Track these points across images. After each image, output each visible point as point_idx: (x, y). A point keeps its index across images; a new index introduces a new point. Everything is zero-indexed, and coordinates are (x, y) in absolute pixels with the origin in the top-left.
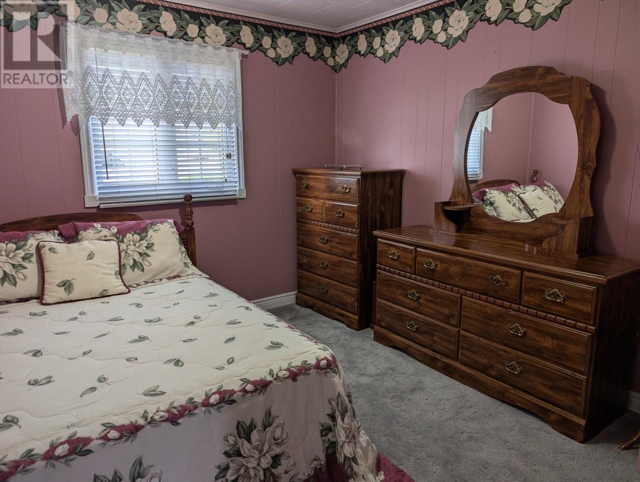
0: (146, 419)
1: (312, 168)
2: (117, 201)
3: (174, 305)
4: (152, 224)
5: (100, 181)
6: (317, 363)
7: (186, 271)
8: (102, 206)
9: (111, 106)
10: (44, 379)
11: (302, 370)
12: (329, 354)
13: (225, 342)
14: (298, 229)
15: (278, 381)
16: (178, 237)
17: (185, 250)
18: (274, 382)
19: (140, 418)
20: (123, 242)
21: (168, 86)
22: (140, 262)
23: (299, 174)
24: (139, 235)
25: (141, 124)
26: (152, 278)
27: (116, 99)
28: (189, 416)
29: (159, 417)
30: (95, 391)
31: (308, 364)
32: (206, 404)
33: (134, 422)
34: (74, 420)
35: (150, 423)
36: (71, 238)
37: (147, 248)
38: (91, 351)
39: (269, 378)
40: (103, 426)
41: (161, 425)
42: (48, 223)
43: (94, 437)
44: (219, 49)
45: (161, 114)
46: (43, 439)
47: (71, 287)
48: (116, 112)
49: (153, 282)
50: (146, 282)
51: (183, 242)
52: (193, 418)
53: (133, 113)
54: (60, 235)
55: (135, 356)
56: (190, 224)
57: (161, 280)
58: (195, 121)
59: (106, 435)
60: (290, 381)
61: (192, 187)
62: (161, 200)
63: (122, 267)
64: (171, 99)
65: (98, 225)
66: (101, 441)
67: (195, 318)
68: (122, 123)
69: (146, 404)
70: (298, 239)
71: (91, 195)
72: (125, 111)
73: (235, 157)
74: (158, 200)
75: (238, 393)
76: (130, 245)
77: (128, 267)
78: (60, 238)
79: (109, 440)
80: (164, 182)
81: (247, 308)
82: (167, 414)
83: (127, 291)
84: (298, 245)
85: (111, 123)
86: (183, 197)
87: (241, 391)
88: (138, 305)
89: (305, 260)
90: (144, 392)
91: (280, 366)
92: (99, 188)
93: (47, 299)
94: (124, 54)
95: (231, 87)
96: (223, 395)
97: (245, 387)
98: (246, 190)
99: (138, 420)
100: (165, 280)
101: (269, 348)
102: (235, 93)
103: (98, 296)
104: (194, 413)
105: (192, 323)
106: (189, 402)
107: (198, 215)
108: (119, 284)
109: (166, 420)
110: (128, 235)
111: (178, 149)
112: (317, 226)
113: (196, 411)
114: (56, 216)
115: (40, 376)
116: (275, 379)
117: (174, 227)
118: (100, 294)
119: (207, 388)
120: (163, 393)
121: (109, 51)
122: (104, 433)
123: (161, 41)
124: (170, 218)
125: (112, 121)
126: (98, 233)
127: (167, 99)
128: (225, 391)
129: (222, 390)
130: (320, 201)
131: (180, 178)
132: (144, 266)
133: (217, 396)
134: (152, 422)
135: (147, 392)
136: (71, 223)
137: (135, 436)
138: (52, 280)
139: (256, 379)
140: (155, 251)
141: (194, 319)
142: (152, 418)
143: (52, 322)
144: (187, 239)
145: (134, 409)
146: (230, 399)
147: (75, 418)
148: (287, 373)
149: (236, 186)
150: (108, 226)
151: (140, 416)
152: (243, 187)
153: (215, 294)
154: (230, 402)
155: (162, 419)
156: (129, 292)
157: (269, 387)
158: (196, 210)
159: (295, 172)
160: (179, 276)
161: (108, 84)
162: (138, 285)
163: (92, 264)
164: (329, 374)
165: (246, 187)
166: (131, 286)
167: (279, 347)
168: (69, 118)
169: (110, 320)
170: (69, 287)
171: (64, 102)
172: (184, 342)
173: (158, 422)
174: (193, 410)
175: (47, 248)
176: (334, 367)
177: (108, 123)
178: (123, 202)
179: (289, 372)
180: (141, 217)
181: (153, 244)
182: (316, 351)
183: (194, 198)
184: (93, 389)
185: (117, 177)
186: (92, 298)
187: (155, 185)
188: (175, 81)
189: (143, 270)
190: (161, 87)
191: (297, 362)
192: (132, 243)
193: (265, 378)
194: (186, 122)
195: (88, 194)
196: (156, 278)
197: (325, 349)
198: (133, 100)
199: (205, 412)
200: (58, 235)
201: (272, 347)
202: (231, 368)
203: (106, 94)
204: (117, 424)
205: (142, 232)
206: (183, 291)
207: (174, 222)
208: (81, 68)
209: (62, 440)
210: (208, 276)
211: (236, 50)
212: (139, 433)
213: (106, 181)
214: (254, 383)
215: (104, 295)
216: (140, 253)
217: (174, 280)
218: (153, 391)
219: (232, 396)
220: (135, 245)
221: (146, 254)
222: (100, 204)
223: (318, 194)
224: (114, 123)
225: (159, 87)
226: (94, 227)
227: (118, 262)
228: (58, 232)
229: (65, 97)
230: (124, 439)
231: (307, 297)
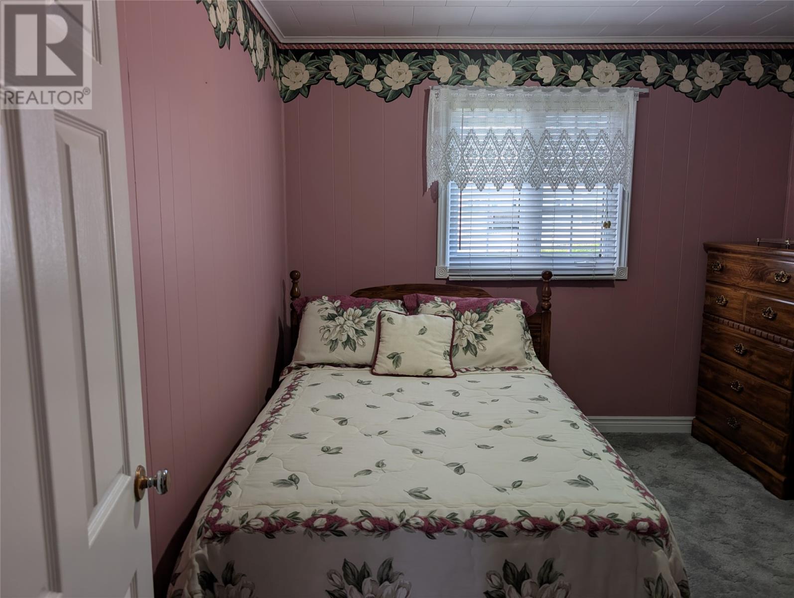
0: (402, 520)
1: (731, 243)
2: (467, 274)
3: (493, 401)
4: (495, 303)
5: (454, 251)
6: (631, 522)
7: (525, 364)
8: (451, 278)
9: (471, 170)
10: (335, 449)
11: (606, 525)
12: (657, 516)
13: (523, 461)
14: (704, 327)
15: (568, 528)
16: (523, 321)
17: (531, 338)
18: (562, 527)
19: (396, 516)
20: (460, 320)
21: (537, 143)
22: (474, 345)
23: (712, 251)
24: (479, 314)
25: (501, 188)
26: (484, 365)
27: (477, 161)
28: (446, 533)
29: (415, 523)
30: (369, 474)
31: (618, 520)
32: (469, 525)
33: (389, 519)
34: (339, 497)
35: (404, 525)
36: (412, 310)
37: (484, 329)
38: (386, 432)
39: (556, 521)
40: (360, 512)
41: (415, 532)
42: (395, 293)
43: (349, 520)
44: (607, 90)
45: (526, 175)
46: (309, 507)
47: (399, 361)
48: (476, 176)
49: (484, 370)
50: (477, 369)
51: (530, 328)
52: (450, 537)
53: (494, 176)
54: (403, 305)
55: (421, 449)
56: (546, 307)
57: (493, 369)
58: (566, 183)
59: (360, 522)
60: (585, 534)
61: (555, 262)
62: (515, 275)
63: (453, 348)
64: (539, 158)
65: (438, 299)
66: (355, 527)
67: (506, 422)
68: (481, 187)
69: (407, 504)
70: (702, 342)
71: (442, 266)
72: (486, 175)
73: (617, 227)
74: (512, 275)
75: (510, 526)
76: (467, 324)
77: (461, 348)
78: (402, 309)
79: (362, 528)
80: (524, 255)
81: (574, 425)
82: (423, 522)
83: (453, 375)
84: (703, 351)
85: (470, 188)
86: (541, 274)
87: (515, 525)
88: (456, 393)
89: (710, 375)
90: (411, 490)
91: (577, 510)
92: (451, 259)
93: (378, 369)
94: (491, 111)
95: (619, 137)
96: (491, 523)
97: (522, 521)
98: (628, 268)
99: (394, 518)
100: (497, 370)
101: (573, 483)
102: (625, 145)
103: (423, 375)
104: (453, 532)
105: (499, 427)
106: (451, 517)
107: (558, 297)
108: (445, 365)
109: (421, 529)
110: (467, 313)
111: (543, 216)
112: (733, 328)
113: (455, 530)
114: (405, 285)
115: (333, 445)
116: (564, 525)
117: (520, 309)
118: (425, 373)
119: (476, 508)
120: (428, 498)
121: (476, 110)
122: (359, 520)
123: (533, 92)
124: (518, 298)
125: (471, 186)
126: (437, 307)
127: (534, 158)
128: (495, 518)
129: (492, 516)
130: (741, 292)
131: (542, 250)
132: (478, 350)
133: (483, 522)
134: (406, 525)
135: (413, 491)
136: (415, 294)
137: (388, 535)
138: (386, 350)
139: (538, 516)
140: (493, 335)
141: (503, 423)
142: (407, 521)
143: (372, 393)
144: (541, 324)
145: (393, 506)
146: (498, 530)
147: (340, 495)
148: (583, 523)
149: (614, 264)
150: (448, 301)
151: (397, 515)
152: (624, 264)
153: (544, 398)
154: (500, 534)
155: (417, 526)
156: (455, 376)
157: (553, 532)
158: (555, 291)
159: (708, 248)
160: (515, 368)
161: (471, 146)
162: (467, 370)
163: (423, 340)
164: (650, 543)
165: (629, 264)
166: (459, 370)
167: (587, 485)
168: (429, 184)
169: (420, 404)
170: (397, 360)
171: (426, 168)
172: (479, 447)
173: (413, 528)
174: (453, 528)
175: (386, 318)
176: (659, 536)
177: (467, 188)
178: (473, 276)
179: (586, 522)
180: (489, 293)
181: (492, 326)
182: (637, 505)
183: (555, 275)
184: (368, 472)
185: (470, 248)
186: (417, 376)
187: (510, 258)
188: (546, 135)
189: (475, 355)
190: (528, 144)
191: (603, 512)
192: (469, 322)
193: (552, 518)
194: (554, 183)
195: (440, 265)
196: (488, 366)
197: (654, 507)
198: (496, 162)
199: (466, 535)
200: (401, 305)
201: (576, 483)
202: (515, 495)
203: (468, 157)
204: (373, 515)
205: (483, 311)
206: (510, 387)
207: (522, 303)
208: (447, 131)
209: (323, 513)
210: (550, 374)
211: (631, 90)
212: (392, 532)
213: (458, 251)
214: (534, 520)
215: (428, 375)
216: (475, 335)
217: (507, 371)
218: (419, 492)
219: (503, 527)
220: (471, 325)
221: (482, 336)
222: (450, 275)
223: (738, 281)
224: (473, 188)
225: (527, 144)
226: (434, 300)
227: (450, 341)
228: (401, 302)
229: (428, 164)
230: (377, 533)
231: (708, 429)
